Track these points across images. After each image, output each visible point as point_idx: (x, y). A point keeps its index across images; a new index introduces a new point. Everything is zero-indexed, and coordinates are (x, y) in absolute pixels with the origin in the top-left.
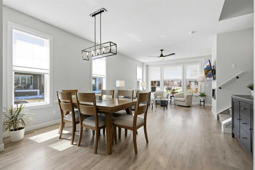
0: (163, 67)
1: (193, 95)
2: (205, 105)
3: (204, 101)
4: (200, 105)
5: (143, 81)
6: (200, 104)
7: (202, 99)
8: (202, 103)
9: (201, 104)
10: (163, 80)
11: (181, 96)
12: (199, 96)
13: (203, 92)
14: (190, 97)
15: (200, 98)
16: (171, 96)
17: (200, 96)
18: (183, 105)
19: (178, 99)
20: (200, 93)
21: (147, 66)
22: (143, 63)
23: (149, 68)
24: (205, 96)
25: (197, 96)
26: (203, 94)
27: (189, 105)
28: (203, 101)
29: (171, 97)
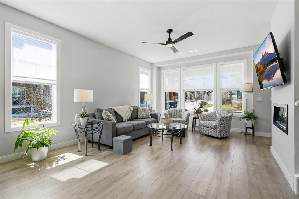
0: (184, 70)
1: (233, 116)
2: (256, 134)
3: (253, 128)
4: (246, 134)
5: (152, 93)
6: (245, 131)
7: (249, 123)
8: (250, 131)
9: (247, 131)
10: (184, 91)
11: (212, 117)
12: (243, 119)
13: (250, 110)
14: (226, 121)
15: (246, 121)
16: (194, 116)
17: (245, 117)
18: (214, 136)
19: (205, 123)
20: (246, 112)
21: (159, 68)
22: (152, 64)
23: (162, 71)
24: (255, 118)
25: (240, 119)
26: (252, 114)
27: (225, 136)
28: (251, 126)
29: (194, 119)
